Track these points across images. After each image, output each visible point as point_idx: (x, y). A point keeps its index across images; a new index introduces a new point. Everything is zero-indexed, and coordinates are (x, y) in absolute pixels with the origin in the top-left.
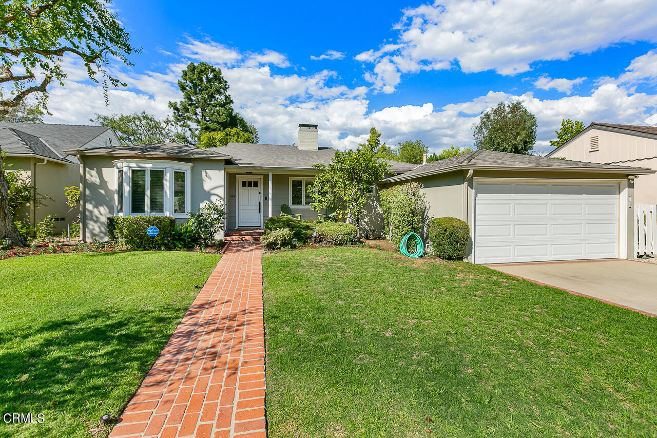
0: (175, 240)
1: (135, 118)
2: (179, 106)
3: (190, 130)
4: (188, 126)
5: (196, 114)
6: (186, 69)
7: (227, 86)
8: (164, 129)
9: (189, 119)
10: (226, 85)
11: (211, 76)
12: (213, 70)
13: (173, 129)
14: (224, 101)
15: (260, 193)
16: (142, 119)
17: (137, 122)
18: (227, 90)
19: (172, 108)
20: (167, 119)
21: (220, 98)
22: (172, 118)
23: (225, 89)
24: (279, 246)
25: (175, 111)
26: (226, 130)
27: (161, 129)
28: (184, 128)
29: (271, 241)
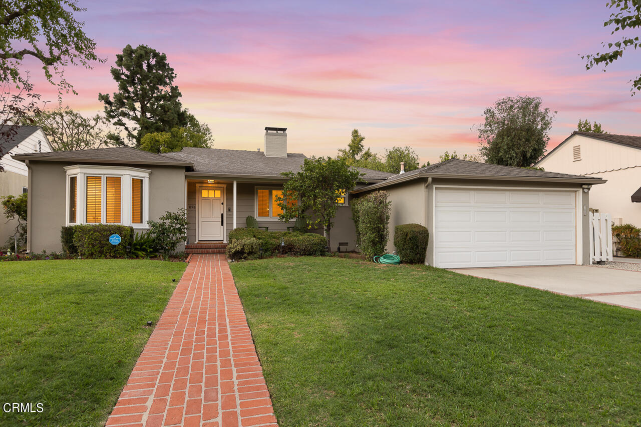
0: (136, 249)
1: (54, 114)
2: (112, 99)
3: (126, 129)
4: (123, 125)
5: (134, 109)
6: (121, 53)
7: (174, 75)
8: (93, 128)
9: (124, 114)
10: (173, 73)
11: (153, 62)
12: (156, 55)
13: (103, 127)
14: (170, 94)
15: (222, 204)
16: (64, 114)
17: (58, 118)
18: (174, 79)
19: (103, 101)
20: (98, 115)
21: (165, 90)
22: (103, 115)
23: (171, 78)
24: (246, 255)
25: (107, 105)
26: (173, 129)
27: (89, 128)
28: (118, 126)
29: (238, 249)
